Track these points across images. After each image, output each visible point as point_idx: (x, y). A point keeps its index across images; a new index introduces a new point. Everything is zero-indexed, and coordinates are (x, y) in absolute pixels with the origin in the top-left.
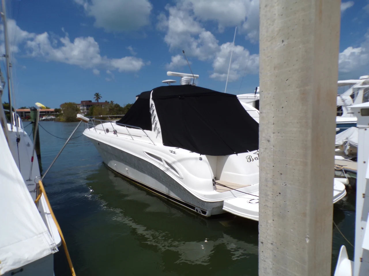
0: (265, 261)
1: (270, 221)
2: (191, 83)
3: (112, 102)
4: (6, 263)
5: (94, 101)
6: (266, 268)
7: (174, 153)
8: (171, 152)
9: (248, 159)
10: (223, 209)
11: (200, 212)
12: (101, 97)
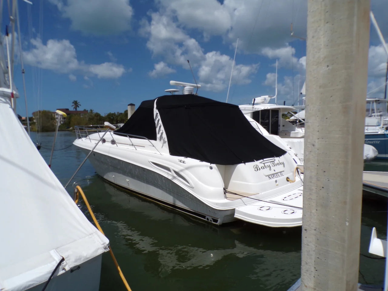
0: (308, 245)
1: (314, 211)
2: (194, 93)
3: (91, 110)
4: (69, 260)
5: (71, 109)
6: (309, 251)
7: (184, 162)
8: (181, 162)
9: (255, 168)
10: (235, 216)
11: (211, 221)
12: (80, 105)
